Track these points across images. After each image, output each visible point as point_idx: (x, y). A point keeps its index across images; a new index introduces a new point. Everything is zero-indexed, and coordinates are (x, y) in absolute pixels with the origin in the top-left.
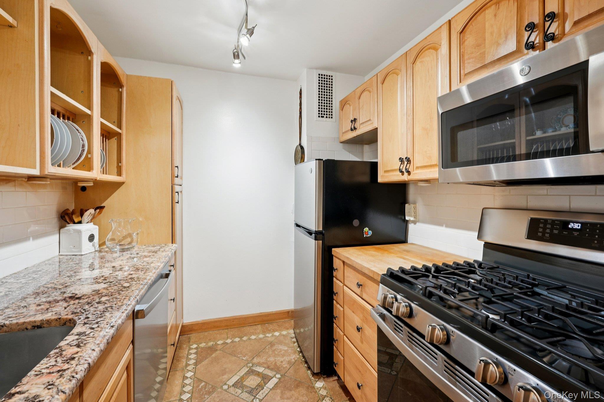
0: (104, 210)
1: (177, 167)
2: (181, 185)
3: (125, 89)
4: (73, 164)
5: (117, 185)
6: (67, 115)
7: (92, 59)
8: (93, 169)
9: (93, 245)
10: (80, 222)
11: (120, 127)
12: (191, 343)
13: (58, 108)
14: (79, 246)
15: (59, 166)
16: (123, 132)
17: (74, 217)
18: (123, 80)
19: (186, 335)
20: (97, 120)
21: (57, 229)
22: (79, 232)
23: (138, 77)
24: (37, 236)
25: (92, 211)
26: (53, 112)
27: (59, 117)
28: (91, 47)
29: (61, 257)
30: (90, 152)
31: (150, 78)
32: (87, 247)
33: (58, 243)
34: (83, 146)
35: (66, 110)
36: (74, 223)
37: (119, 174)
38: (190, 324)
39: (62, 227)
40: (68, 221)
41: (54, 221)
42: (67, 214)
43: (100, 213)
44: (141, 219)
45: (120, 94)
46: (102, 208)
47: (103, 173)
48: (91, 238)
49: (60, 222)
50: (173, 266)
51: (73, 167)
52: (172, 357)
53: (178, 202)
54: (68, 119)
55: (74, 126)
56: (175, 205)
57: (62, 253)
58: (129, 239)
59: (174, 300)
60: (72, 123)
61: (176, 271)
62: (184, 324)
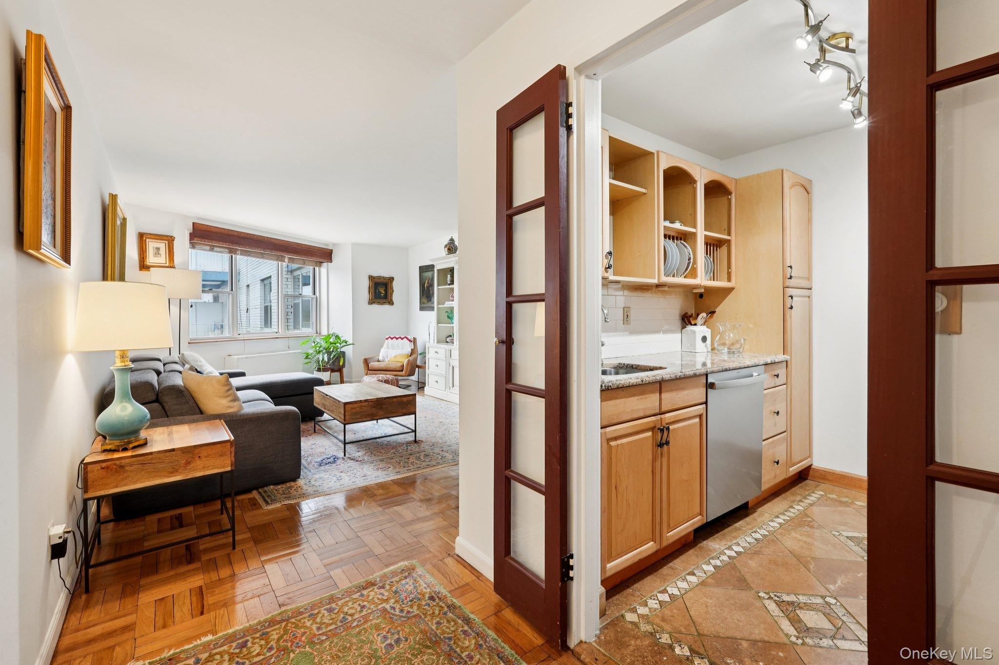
0: (715, 315)
1: (791, 267)
2: (811, 289)
3: (733, 195)
4: (683, 274)
5: (728, 291)
6: (679, 236)
7: (696, 185)
8: (697, 277)
9: (706, 346)
10: (695, 325)
11: (729, 234)
12: (818, 489)
13: (668, 233)
14: (694, 345)
15: (674, 276)
16: (733, 238)
17: (691, 319)
18: (731, 187)
20: (701, 233)
21: (680, 329)
22: (694, 332)
23: (746, 179)
24: (666, 332)
25: (704, 315)
26: (665, 236)
27: (669, 239)
28: (695, 177)
29: (683, 353)
30: (695, 262)
31: (758, 175)
32: (700, 346)
33: (681, 341)
34: (689, 259)
35: (680, 233)
36: (691, 325)
37: (729, 280)
38: (822, 469)
39: (683, 327)
40: (687, 322)
41: (678, 323)
42: (686, 317)
43: (711, 317)
44: (751, 326)
45: (730, 201)
46: (713, 312)
47: (714, 280)
48: (704, 339)
49: (682, 324)
50: (777, 376)
51: (683, 276)
52: (775, 476)
53: (791, 308)
54: (681, 239)
55: (683, 244)
56: (788, 311)
57: (683, 350)
58: (738, 346)
59: (778, 413)
60: (682, 242)
61: (789, 388)
62: (813, 467)
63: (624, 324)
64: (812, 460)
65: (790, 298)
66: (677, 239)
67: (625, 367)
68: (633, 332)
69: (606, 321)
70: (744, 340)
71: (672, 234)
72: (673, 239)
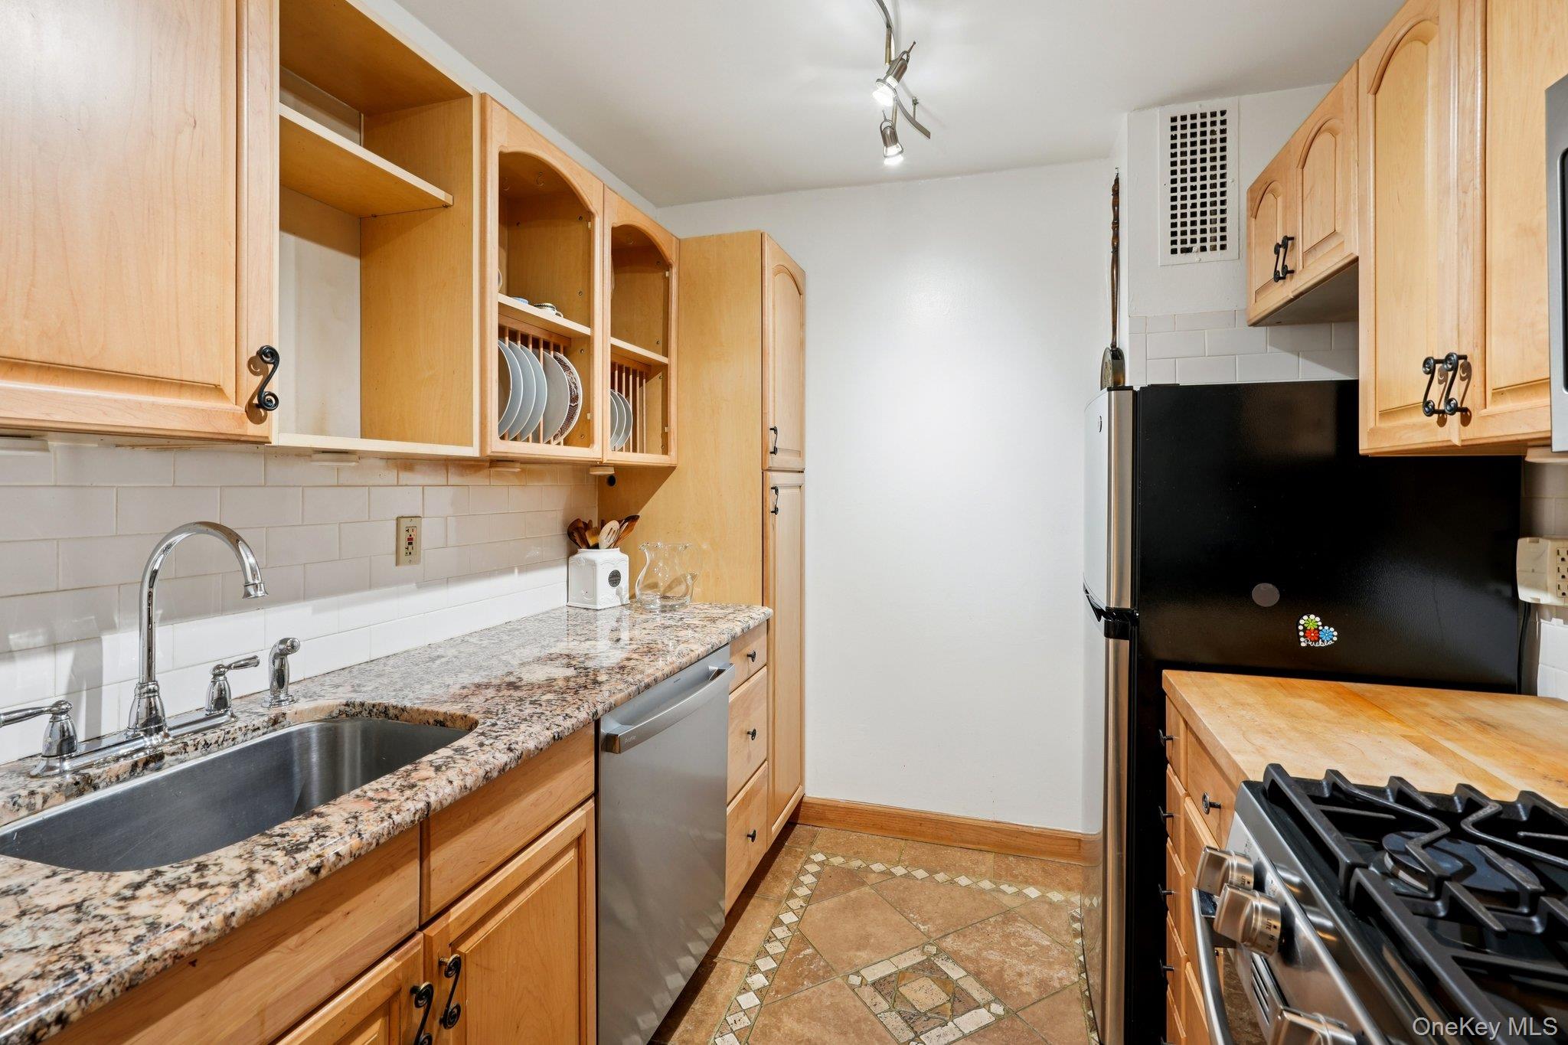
0: (638, 523)
1: (775, 430)
2: (802, 472)
3: (674, 270)
4: (561, 433)
5: (664, 472)
6: (553, 340)
7: (593, 225)
8: (593, 442)
9: (618, 593)
10: (596, 546)
11: (666, 353)
12: (814, 848)
14: (592, 593)
15: (536, 439)
16: (672, 361)
17: (587, 534)
18: (670, 252)
19: (810, 827)
20: (603, 343)
21: (564, 556)
22: (593, 564)
23: (700, 240)
24: (526, 567)
25: (614, 525)
26: (502, 331)
27: (525, 343)
28: (588, 203)
29: (570, 609)
30: (588, 407)
31: (720, 237)
32: (607, 597)
33: (566, 583)
34: (574, 399)
35: (550, 333)
36: (588, 547)
37: (665, 450)
38: (819, 802)
39: (572, 552)
40: (578, 541)
41: (558, 542)
42: (577, 529)
43: (629, 529)
44: (705, 547)
45: (667, 281)
46: (634, 519)
47: (635, 450)
48: (615, 578)
49: (569, 545)
50: (753, 656)
51: (561, 439)
52: (750, 863)
53: (775, 511)
54: (557, 349)
55: (560, 361)
56: (770, 517)
57: (570, 604)
58: (683, 588)
59: (754, 734)
60: (561, 356)
61: (771, 670)
62: (805, 799)
63: (397, 564)
64: (804, 789)
65: (774, 490)
66: (546, 346)
67: (365, 714)
68: (426, 583)
69: (247, 595)
70: (694, 577)
71: (533, 332)
72: (536, 346)
